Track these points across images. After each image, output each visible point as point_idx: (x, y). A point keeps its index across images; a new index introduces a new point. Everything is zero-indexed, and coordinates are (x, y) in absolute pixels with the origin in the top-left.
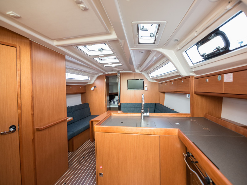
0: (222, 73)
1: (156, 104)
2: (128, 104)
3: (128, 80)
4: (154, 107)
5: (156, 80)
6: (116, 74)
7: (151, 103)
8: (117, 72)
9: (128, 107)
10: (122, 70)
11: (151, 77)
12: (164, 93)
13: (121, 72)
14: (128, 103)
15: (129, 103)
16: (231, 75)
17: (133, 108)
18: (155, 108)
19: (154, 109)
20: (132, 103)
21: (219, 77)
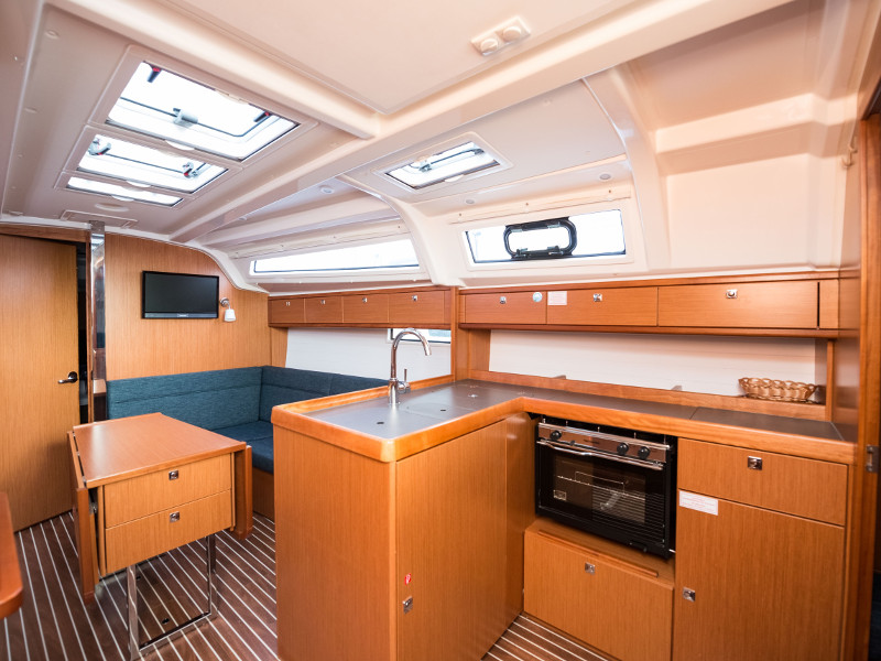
0: (545, 290)
1: (264, 370)
2: (145, 381)
3: (144, 274)
4: (259, 382)
5: (261, 285)
6: (88, 234)
7: (249, 369)
8: (86, 226)
9: (150, 397)
10: (121, 224)
11: (252, 273)
12: (285, 328)
13: (108, 229)
14: (144, 379)
15: (155, 379)
16: (564, 293)
17: (176, 395)
18: (262, 384)
19: (258, 388)
20: (166, 377)
21: (538, 296)
